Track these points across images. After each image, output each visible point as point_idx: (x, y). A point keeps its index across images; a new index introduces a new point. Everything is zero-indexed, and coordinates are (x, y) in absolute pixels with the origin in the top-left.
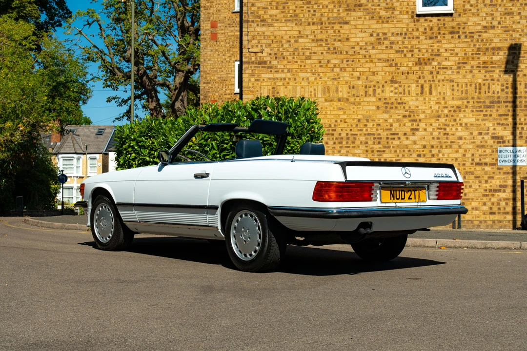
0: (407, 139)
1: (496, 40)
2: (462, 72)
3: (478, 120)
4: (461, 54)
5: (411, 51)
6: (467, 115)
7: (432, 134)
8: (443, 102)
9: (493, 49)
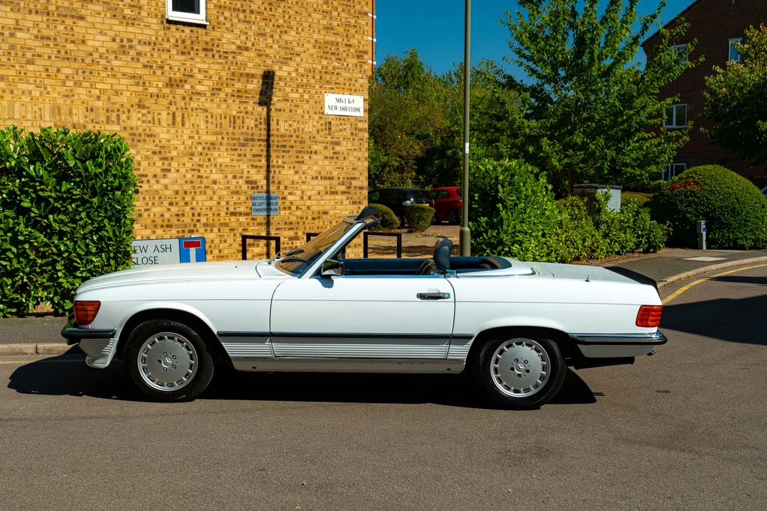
0: (157, 182)
1: (250, 65)
2: (217, 100)
3: (233, 160)
4: (215, 78)
5: (162, 67)
6: (222, 153)
7: (185, 176)
8: (196, 137)
9: (248, 75)
